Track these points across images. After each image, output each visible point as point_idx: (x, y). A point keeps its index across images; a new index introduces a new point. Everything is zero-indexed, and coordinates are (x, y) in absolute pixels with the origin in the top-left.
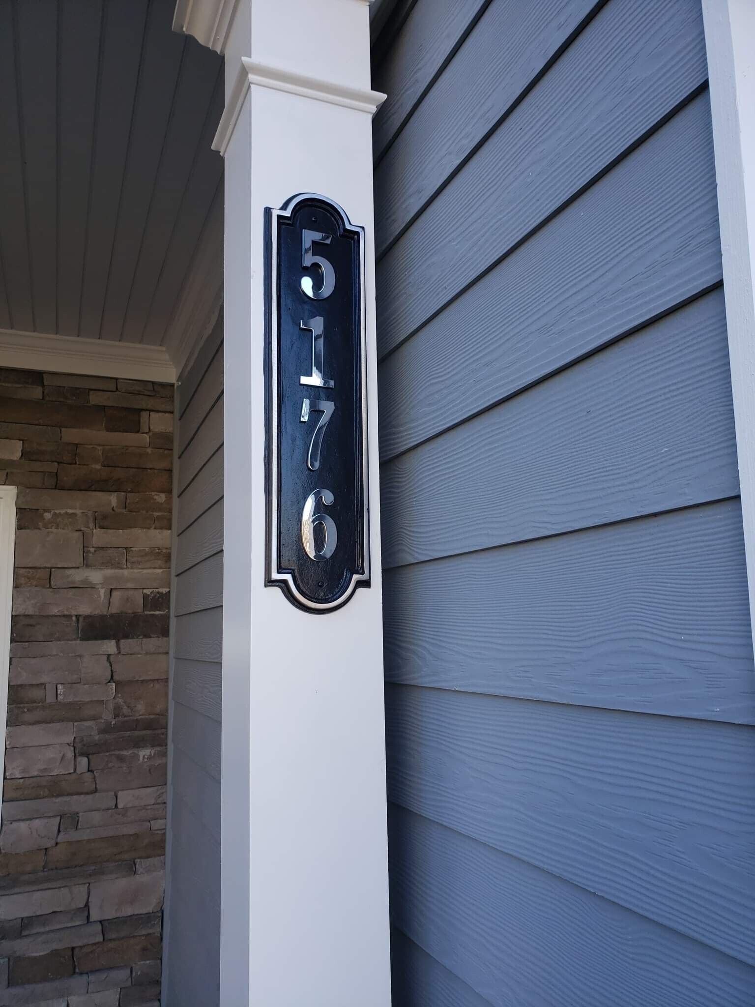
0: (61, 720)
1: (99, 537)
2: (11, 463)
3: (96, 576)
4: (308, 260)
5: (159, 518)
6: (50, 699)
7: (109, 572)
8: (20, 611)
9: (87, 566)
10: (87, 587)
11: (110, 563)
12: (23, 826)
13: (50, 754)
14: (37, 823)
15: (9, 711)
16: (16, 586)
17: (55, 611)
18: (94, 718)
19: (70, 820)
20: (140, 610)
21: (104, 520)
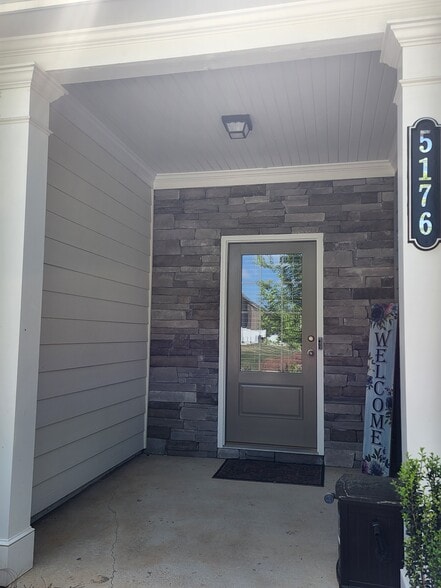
0: (347, 334)
1: (359, 253)
2: (320, 223)
3: (359, 271)
4: (422, 140)
5: (387, 243)
6: (341, 324)
7: (364, 269)
8: (327, 286)
9: (355, 266)
10: (354, 276)
11: (364, 265)
12: (333, 376)
13: (342, 347)
14: (338, 375)
15: (324, 328)
16: (325, 276)
17: (341, 286)
18: (361, 334)
19: (352, 376)
20: (380, 286)
21: (361, 245)
